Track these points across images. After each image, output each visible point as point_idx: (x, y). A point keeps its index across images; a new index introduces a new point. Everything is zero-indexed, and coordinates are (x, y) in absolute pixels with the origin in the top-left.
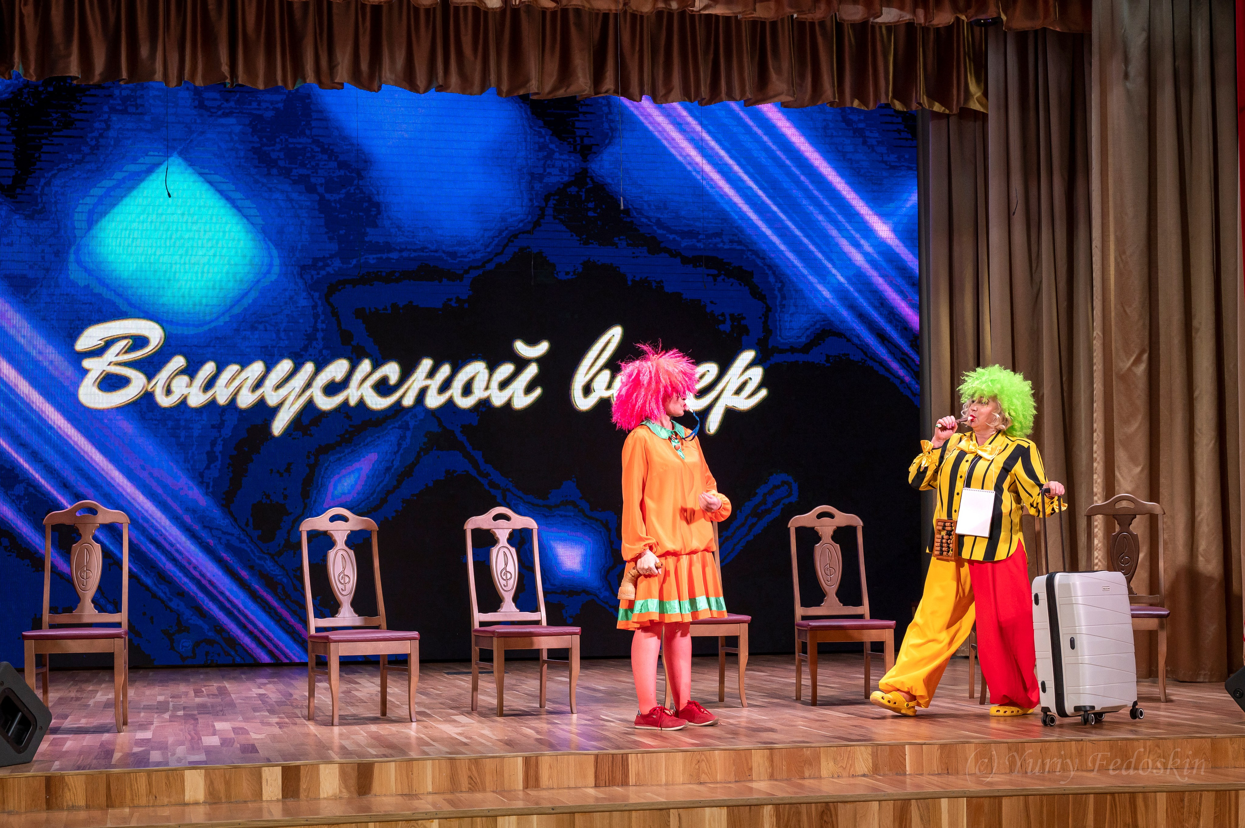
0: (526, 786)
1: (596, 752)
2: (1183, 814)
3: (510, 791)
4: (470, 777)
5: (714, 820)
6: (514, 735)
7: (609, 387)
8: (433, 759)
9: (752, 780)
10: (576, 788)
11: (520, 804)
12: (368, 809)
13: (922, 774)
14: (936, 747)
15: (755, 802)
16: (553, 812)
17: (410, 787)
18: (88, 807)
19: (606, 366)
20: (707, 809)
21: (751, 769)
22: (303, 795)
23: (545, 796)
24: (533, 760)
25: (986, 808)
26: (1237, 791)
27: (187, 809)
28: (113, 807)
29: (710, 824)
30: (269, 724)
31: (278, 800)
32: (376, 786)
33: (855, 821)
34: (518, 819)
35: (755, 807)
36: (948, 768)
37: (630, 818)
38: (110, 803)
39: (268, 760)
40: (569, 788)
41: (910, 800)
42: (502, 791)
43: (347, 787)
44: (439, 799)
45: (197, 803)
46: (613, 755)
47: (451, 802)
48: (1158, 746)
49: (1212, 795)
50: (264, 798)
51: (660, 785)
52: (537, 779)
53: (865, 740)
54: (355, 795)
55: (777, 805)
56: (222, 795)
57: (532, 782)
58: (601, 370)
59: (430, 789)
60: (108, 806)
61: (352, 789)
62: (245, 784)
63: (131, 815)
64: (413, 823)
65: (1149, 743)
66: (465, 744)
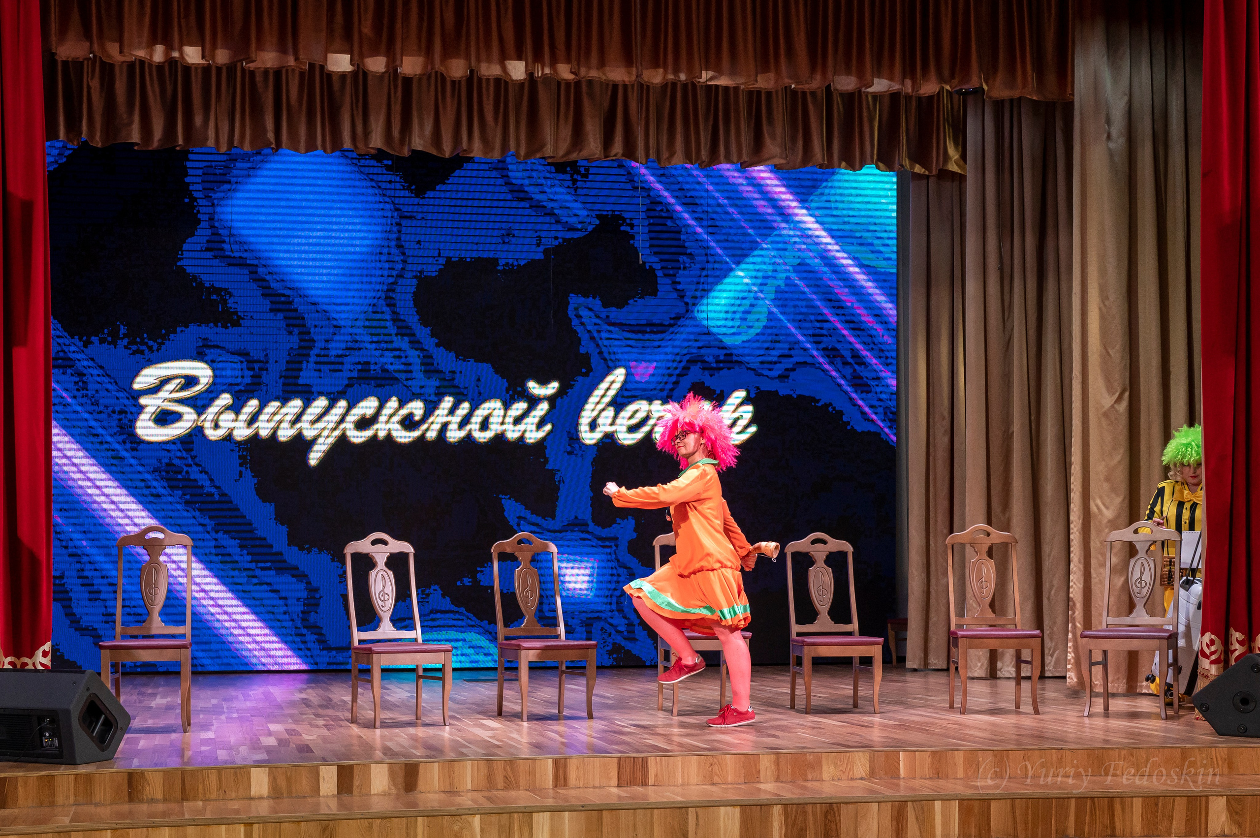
0: (556, 785)
1: (619, 755)
2: (1157, 817)
3: (541, 790)
4: (506, 777)
5: (728, 819)
6: (540, 739)
7: (613, 423)
8: (472, 760)
9: (759, 782)
10: (600, 787)
11: (550, 802)
12: (415, 804)
13: (914, 778)
14: (928, 754)
15: (765, 802)
16: (583, 809)
17: (452, 784)
18: (165, 800)
19: (610, 404)
20: (722, 808)
21: (759, 772)
22: (355, 791)
23: (571, 794)
24: (562, 762)
25: (976, 810)
26: (1207, 796)
27: (252, 802)
28: (187, 800)
29: (724, 821)
30: (317, 726)
31: (333, 796)
32: (421, 784)
33: (856, 821)
34: (551, 815)
35: (765, 806)
36: (938, 773)
37: (652, 815)
38: (185, 798)
39: (324, 759)
40: (594, 787)
41: (906, 801)
42: (533, 789)
43: (395, 785)
44: (477, 796)
45: (261, 798)
46: (634, 758)
47: (489, 799)
48: (1132, 755)
49: (1184, 800)
50: (321, 794)
51: (677, 786)
52: (566, 779)
53: (862, 747)
54: (402, 792)
55: (785, 805)
56: (284, 790)
57: (560, 782)
58: (603, 410)
59: (469, 787)
60: (183, 799)
61: (400, 786)
62: (304, 781)
63: (205, 808)
64: (458, 818)
65: (1123, 752)
66: (498, 747)
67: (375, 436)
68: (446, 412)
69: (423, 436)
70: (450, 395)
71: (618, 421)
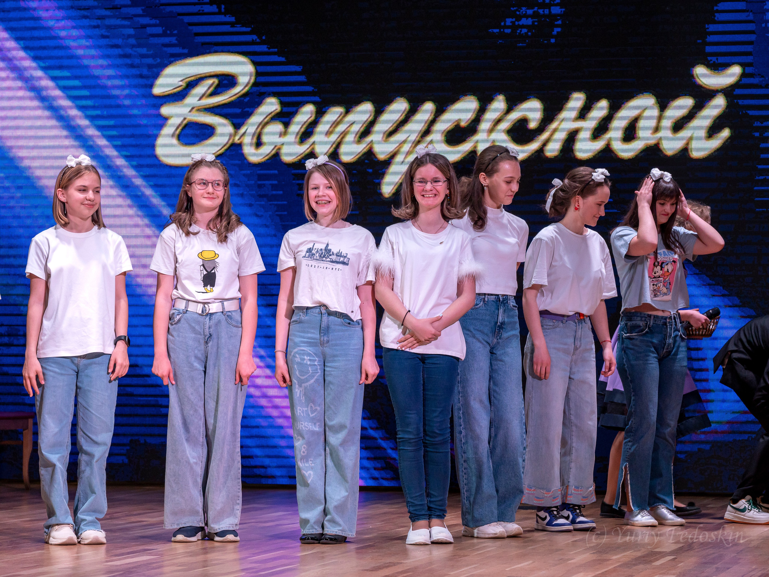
67: (473, 153)
69: (541, 151)
70: (578, 89)
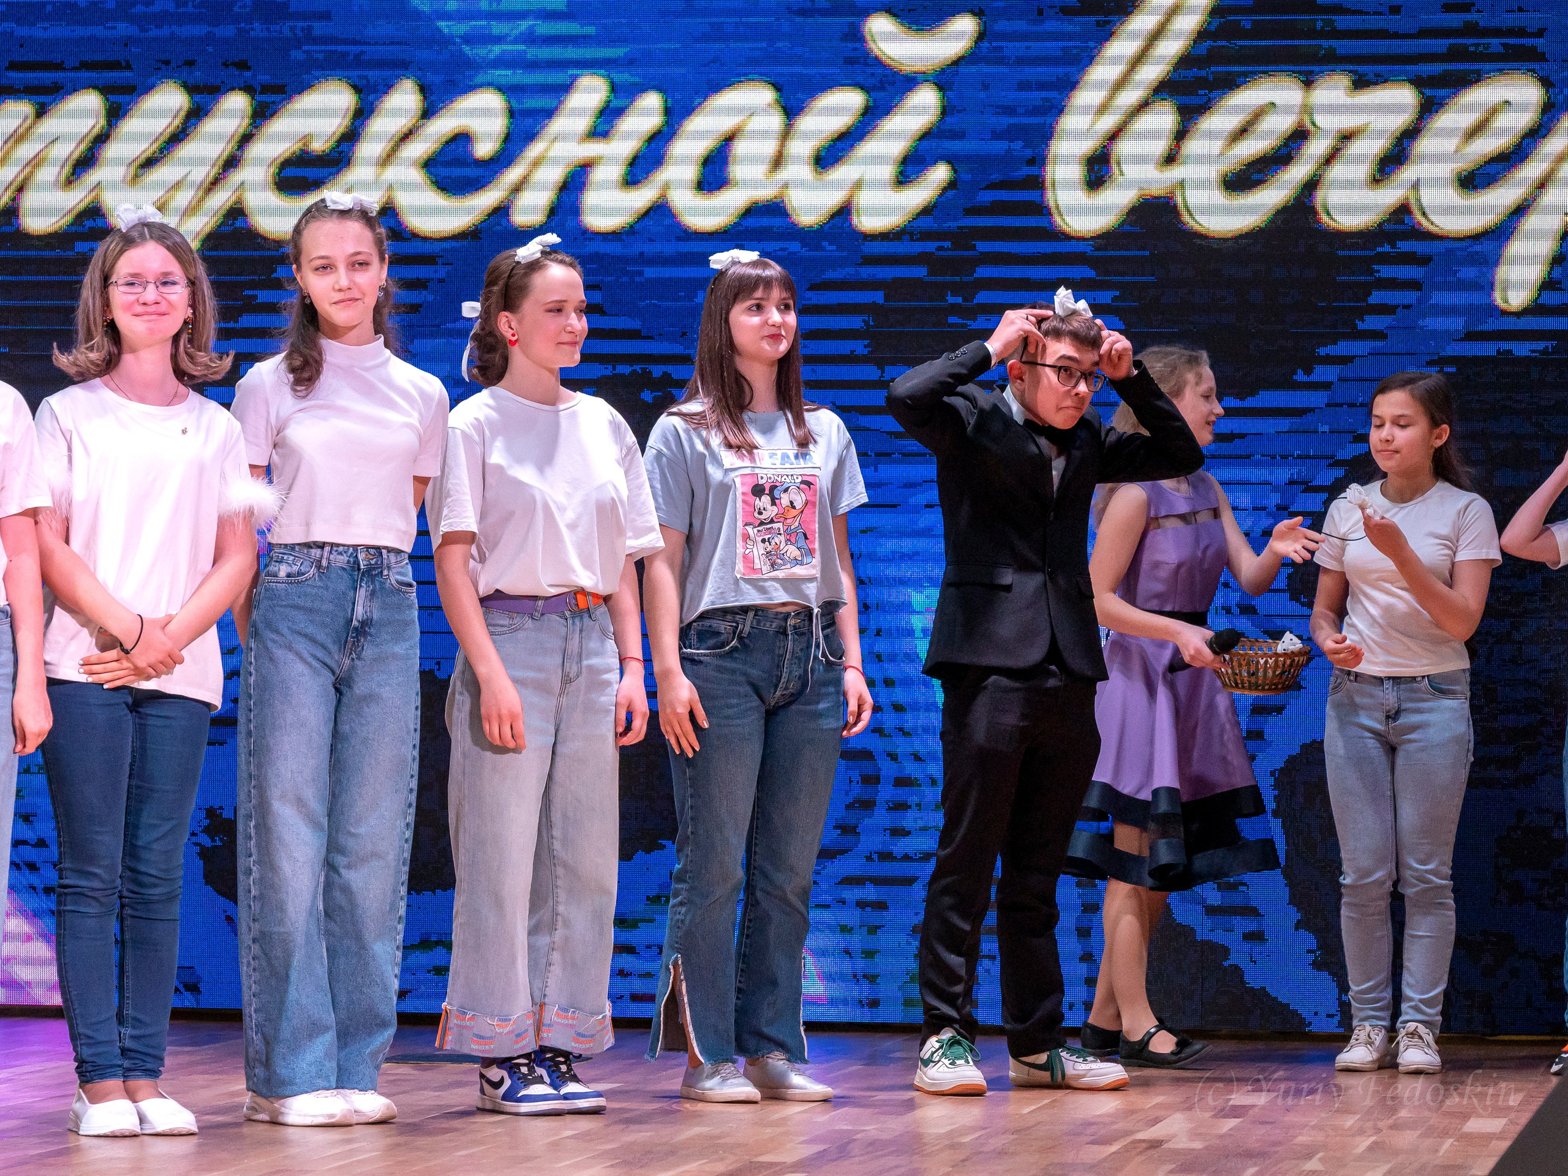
7: (1170, 159)
19: (1163, 89)
58: (1143, 106)
68: (583, 124)
69: (502, 211)
71: (1193, 146)
